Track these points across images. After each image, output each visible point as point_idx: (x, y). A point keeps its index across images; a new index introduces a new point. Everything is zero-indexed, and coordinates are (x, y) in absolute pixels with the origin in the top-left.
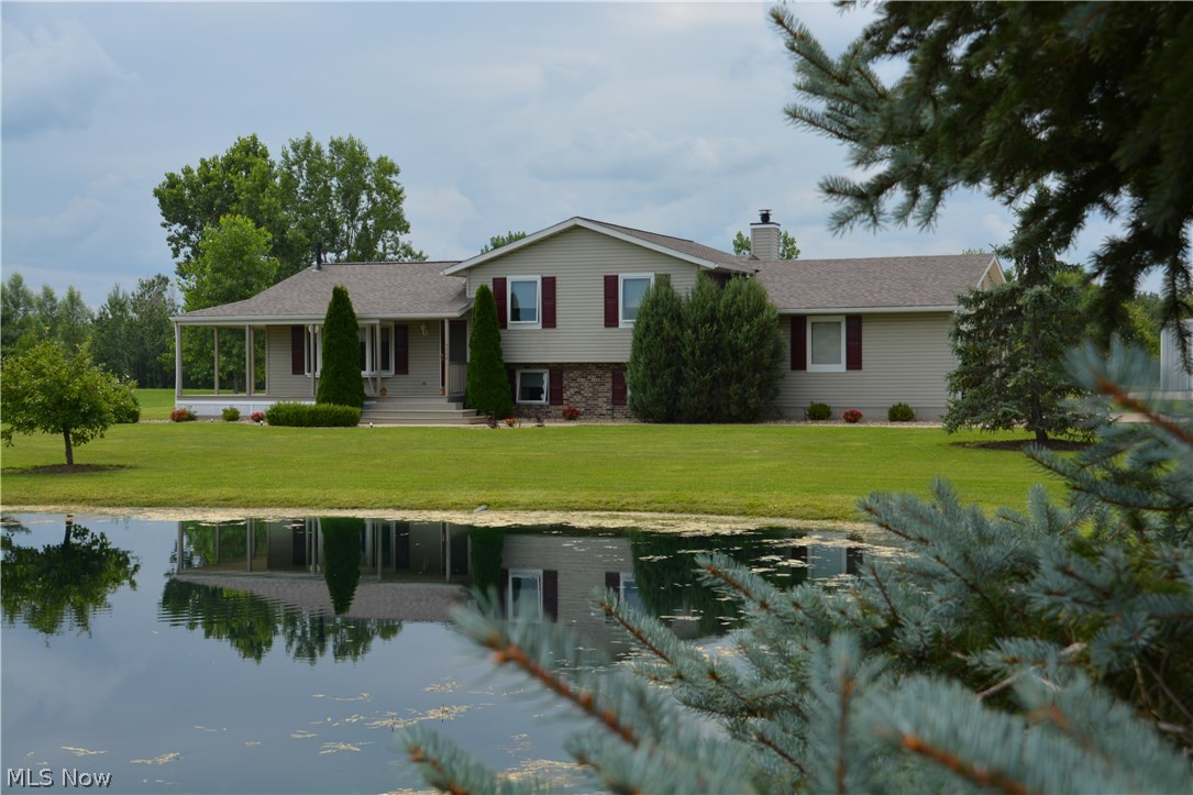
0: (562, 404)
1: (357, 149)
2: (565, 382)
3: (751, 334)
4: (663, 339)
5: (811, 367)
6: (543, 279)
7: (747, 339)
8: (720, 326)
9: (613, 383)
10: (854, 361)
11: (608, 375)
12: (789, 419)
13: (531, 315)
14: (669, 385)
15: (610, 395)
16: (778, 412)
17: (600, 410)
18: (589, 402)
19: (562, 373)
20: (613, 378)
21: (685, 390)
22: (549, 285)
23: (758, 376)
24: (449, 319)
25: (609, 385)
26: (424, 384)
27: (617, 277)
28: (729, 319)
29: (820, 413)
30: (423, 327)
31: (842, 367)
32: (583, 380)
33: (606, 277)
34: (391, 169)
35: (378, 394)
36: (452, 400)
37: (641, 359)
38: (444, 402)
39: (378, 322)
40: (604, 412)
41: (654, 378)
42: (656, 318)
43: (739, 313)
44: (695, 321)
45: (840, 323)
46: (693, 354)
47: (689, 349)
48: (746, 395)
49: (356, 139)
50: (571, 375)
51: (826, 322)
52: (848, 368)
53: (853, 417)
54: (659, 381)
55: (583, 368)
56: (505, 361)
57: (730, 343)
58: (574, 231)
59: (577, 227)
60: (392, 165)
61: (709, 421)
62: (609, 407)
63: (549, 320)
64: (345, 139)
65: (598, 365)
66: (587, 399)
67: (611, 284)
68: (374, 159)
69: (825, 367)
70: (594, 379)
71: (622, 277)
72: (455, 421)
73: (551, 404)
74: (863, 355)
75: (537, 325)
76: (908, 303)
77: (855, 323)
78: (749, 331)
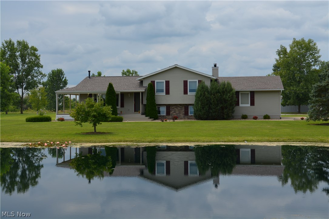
0: (170, 115)
1: (26, 44)
2: (171, 109)
3: (230, 96)
4: (205, 97)
5: (241, 105)
6: (166, 81)
7: (229, 98)
8: (221, 94)
9: (185, 109)
10: (252, 103)
11: (183, 107)
12: (235, 119)
13: (162, 91)
14: (207, 110)
15: (184, 113)
16: (233, 117)
17: (181, 117)
18: (178, 115)
19: (170, 107)
20: (185, 108)
21: (212, 111)
22: (167, 83)
23: (231, 107)
24: (141, 92)
25: (183, 110)
26: (129, 110)
27: (187, 81)
28: (223, 92)
29: (245, 117)
30: (129, 94)
31: (249, 105)
32: (176, 109)
33: (184, 81)
34: (36, 50)
35: (120, 113)
36: (142, 114)
37: (199, 103)
38: (140, 115)
39: (120, 93)
40: (182, 117)
41: (203, 108)
42: (203, 92)
43: (226, 90)
44: (214, 93)
45: (248, 93)
46: (214, 101)
47: (213, 100)
48: (228, 112)
49: (25, 41)
50: (172, 107)
51: (244, 93)
52: (251, 105)
53: (255, 118)
54: (204, 109)
55: (176, 105)
56: (156, 104)
57: (224, 98)
58: (176, 68)
59: (176, 67)
60: (36, 49)
61: (217, 120)
62: (184, 116)
63: (168, 92)
64: (22, 40)
65: (180, 105)
66: (177, 114)
67: (185, 83)
68: (30, 47)
69: (244, 105)
70: (179, 108)
71: (188, 81)
72: (147, 120)
73: (167, 115)
74: (255, 102)
75: (164, 93)
76: (268, 88)
77: (253, 93)
78: (229, 95)
